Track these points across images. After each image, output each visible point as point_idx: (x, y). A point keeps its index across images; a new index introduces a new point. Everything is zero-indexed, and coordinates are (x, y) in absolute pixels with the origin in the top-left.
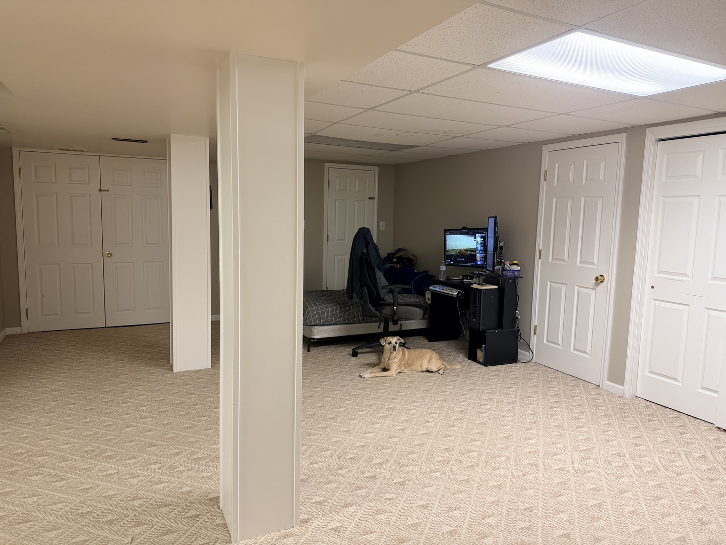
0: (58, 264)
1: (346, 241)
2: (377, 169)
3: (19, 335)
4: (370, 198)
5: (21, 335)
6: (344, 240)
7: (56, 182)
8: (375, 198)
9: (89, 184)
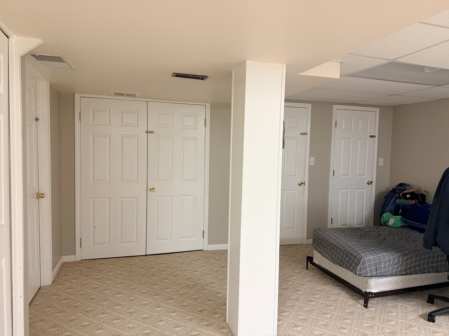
0: (109, 198)
1: (350, 176)
2: (378, 110)
3: (73, 262)
4: (371, 137)
5: (75, 263)
6: (348, 175)
7: (110, 125)
8: (375, 136)
9: (138, 126)
